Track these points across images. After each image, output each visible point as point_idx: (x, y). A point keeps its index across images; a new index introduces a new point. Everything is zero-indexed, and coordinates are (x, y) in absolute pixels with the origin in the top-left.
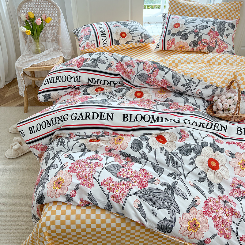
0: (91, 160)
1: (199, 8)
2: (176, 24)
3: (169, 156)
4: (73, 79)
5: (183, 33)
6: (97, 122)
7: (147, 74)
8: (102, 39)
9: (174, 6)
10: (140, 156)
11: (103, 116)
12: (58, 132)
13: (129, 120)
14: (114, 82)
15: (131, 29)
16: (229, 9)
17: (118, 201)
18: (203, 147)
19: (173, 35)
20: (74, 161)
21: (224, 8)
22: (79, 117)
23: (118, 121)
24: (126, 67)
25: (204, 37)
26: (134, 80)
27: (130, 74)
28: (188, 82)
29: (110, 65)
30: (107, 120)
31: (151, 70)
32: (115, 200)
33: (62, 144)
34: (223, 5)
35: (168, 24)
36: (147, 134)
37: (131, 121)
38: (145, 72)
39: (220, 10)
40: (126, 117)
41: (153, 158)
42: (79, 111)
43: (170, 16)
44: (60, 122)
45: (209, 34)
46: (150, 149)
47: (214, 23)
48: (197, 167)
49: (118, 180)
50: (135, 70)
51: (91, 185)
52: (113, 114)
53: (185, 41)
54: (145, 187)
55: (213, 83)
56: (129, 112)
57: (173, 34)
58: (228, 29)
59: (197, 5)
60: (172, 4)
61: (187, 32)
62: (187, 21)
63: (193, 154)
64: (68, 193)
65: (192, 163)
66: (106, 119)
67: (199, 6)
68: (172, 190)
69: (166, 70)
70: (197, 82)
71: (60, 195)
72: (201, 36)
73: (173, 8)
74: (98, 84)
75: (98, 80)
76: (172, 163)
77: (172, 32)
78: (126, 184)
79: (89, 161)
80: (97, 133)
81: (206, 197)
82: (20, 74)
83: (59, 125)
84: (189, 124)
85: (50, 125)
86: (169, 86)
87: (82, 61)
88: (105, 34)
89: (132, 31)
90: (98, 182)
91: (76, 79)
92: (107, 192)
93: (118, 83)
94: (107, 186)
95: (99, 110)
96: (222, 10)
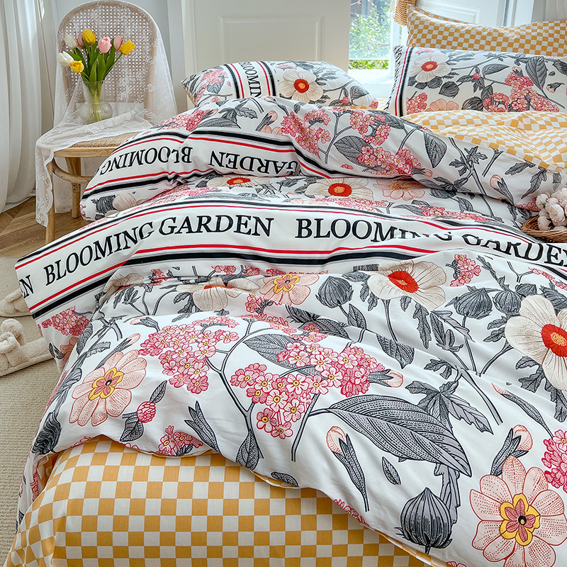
0: (205, 326)
1: (479, 33)
2: (428, 63)
3: (428, 317)
4: (173, 156)
5: (445, 81)
6: (228, 238)
7: (361, 136)
8: (251, 93)
9: (420, 31)
10: (344, 320)
11: (246, 224)
12: (119, 272)
13: (314, 233)
14: (275, 163)
15: (320, 76)
16: (551, 35)
17: (278, 433)
18: (523, 295)
19: (422, 86)
20: (158, 329)
21: (539, 34)
22: (182, 227)
23: (283, 237)
24: (307, 124)
25: (497, 89)
26: (327, 154)
27: (318, 138)
28: (466, 154)
29: (268, 120)
30: (256, 234)
31: (369, 128)
32: (269, 427)
33: (130, 300)
34: (535, 28)
35: (407, 64)
36: (362, 268)
37: (318, 236)
38: (355, 132)
39: (528, 37)
40: (306, 228)
41: (380, 322)
42: (180, 215)
43: (412, 49)
44: (130, 243)
45: (508, 83)
46: (373, 301)
47: (518, 61)
48: (510, 348)
49: (280, 370)
50: (329, 128)
51: (199, 386)
52: (270, 220)
53: (451, 99)
54: (361, 394)
55: (531, 158)
56: (312, 216)
57: (420, 83)
58: (553, 74)
59: (473, 29)
60: (416, 27)
61: (455, 79)
62: (454, 57)
63: (496, 314)
64: (132, 408)
65: (496, 337)
66: (253, 232)
67: (480, 29)
68: (442, 404)
69: (408, 127)
70: (490, 155)
71: (107, 415)
72: (490, 86)
73: (419, 36)
74: (234, 167)
75: (236, 156)
76: (438, 336)
77: (419, 79)
78: (304, 382)
79: (199, 328)
80: (227, 268)
81: (548, 430)
82: (45, 165)
83: (126, 252)
84: (478, 244)
85: (103, 254)
86: (418, 167)
87: (199, 117)
88: (258, 83)
89: (321, 79)
90: (220, 374)
91: (181, 155)
92: (246, 402)
93: (287, 165)
94: (248, 387)
95: (234, 211)
96: (534, 38)
